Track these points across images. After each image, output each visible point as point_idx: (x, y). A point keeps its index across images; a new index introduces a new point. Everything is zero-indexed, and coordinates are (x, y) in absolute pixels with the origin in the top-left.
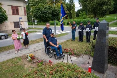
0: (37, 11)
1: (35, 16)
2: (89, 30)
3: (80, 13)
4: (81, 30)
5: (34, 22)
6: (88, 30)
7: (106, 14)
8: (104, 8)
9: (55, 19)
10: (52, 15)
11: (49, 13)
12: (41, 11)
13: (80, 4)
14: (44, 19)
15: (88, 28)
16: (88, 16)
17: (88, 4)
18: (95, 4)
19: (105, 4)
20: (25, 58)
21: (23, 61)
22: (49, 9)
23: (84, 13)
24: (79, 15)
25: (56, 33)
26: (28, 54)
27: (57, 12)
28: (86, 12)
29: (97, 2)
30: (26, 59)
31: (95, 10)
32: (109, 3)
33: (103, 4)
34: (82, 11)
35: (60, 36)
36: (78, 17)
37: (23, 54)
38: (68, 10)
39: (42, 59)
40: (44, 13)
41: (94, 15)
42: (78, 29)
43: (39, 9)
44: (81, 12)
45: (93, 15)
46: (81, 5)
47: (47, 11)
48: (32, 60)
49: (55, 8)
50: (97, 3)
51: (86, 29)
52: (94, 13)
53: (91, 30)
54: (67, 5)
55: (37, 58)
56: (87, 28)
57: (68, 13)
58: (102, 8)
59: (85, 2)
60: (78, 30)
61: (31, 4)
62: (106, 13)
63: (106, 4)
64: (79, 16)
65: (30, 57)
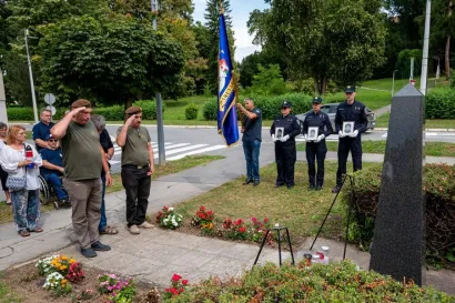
0: (74, 48)
1: (60, 72)
2: (319, 134)
3: (257, 72)
4: (285, 138)
5: (41, 103)
6: (313, 135)
7: (360, 79)
8: (354, 51)
9: (160, 90)
10: (147, 69)
11: (136, 61)
12: (97, 46)
13: (255, 34)
14: (107, 84)
15: (316, 129)
16: (290, 85)
17: (293, 31)
18: (320, 35)
19: (355, 39)
20: (27, 280)
21: (21, 296)
22: (136, 39)
23: (275, 69)
24: (255, 77)
25: (167, 153)
26: (41, 256)
27: (172, 56)
28: (282, 68)
29: (326, 26)
30: (33, 285)
31: (320, 59)
32: (370, 35)
33: (349, 40)
34: (263, 64)
35: (184, 168)
36: (250, 85)
37: (10, 259)
38: (205, 57)
39: (124, 273)
40: (108, 58)
41: (316, 79)
42: (273, 131)
43: (83, 38)
44: (260, 67)
45: (311, 81)
46: (256, 38)
47: (127, 50)
48: (69, 286)
49: (160, 37)
50: (326, 32)
51: (306, 131)
52: (315, 70)
53: (327, 135)
54: (198, 31)
55: (98, 271)
56: (310, 129)
57: (206, 67)
58: (346, 54)
59: (279, 23)
60: (274, 138)
61: (21, 13)
62: (360, 72)
63: (360, 37)
64: (253, 82)
65: (60, 272)
